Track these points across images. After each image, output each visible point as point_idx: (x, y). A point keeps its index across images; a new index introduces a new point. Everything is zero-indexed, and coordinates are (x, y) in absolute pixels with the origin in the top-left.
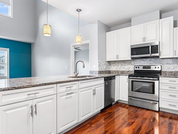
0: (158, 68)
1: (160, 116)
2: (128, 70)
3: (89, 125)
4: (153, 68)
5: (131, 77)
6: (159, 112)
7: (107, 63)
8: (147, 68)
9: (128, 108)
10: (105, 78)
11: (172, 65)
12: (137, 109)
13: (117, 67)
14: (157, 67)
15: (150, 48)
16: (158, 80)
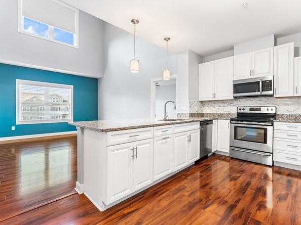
0: (272, 110)
1: (274, 172)
2: (228, 113)
3: (184, 177)
4: (264, 110)
5: (233, 122)
6: (272, 166)
7: (200, 103)
8: (256, 110)
9: (229, 161)
10: (200, 122)
11: (292, 107)
12: (242, 163)
13: (212, 108)
14: (270, 108)
15: (261, 84)
16: (272, 125)
